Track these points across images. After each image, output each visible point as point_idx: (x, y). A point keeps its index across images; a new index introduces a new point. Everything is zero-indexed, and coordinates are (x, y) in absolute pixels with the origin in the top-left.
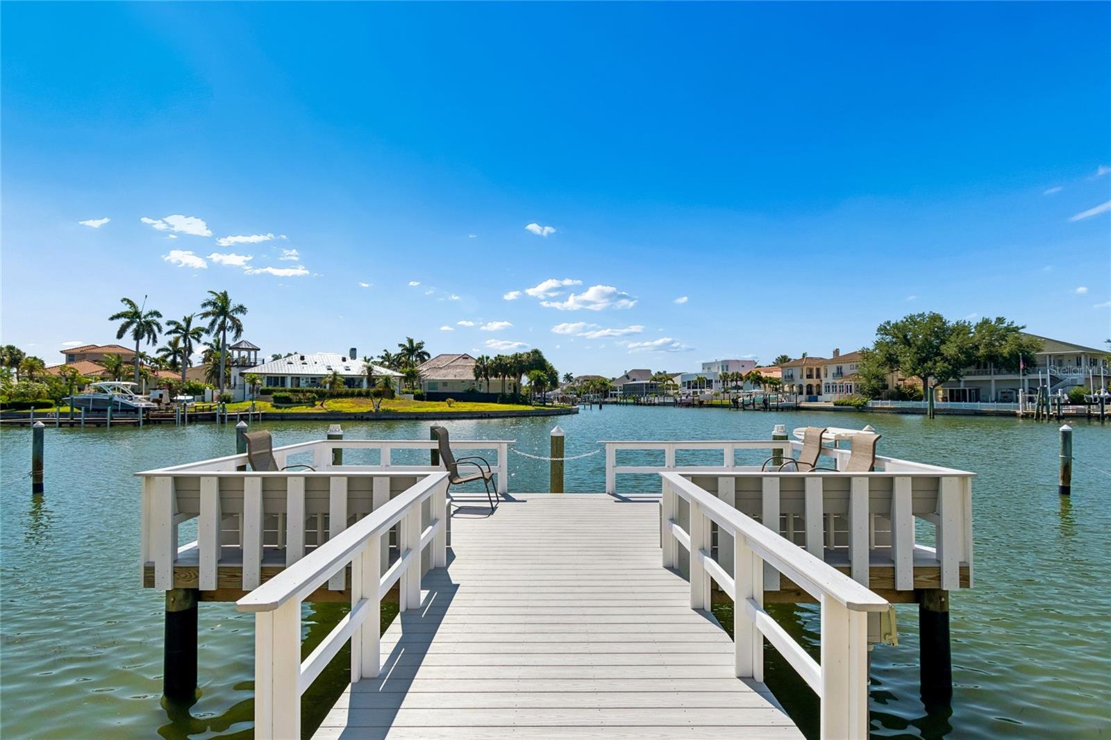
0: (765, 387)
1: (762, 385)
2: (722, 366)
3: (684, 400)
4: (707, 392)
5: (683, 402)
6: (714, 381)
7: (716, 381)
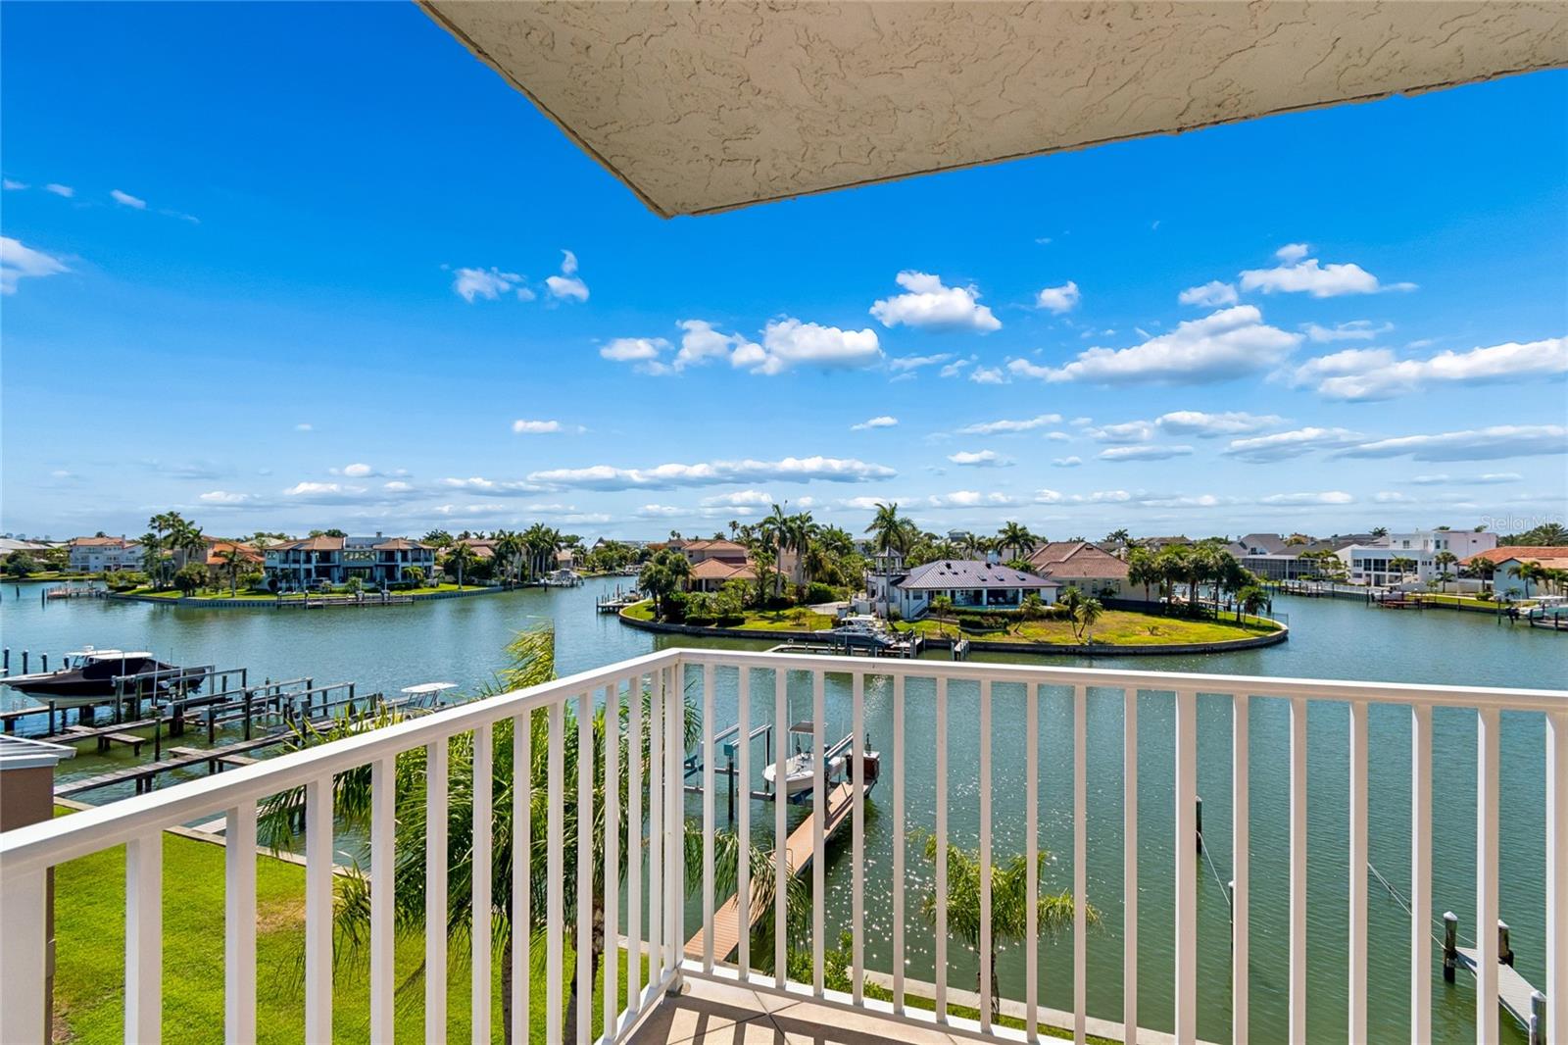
0: (1547, 584)
1: (1541, 582)
2: (1438, 542)
3: (1386, 596)
4: (1409, 578)
5: (1385, 598)
6: (1419, 563)
7: (1424, 563)
